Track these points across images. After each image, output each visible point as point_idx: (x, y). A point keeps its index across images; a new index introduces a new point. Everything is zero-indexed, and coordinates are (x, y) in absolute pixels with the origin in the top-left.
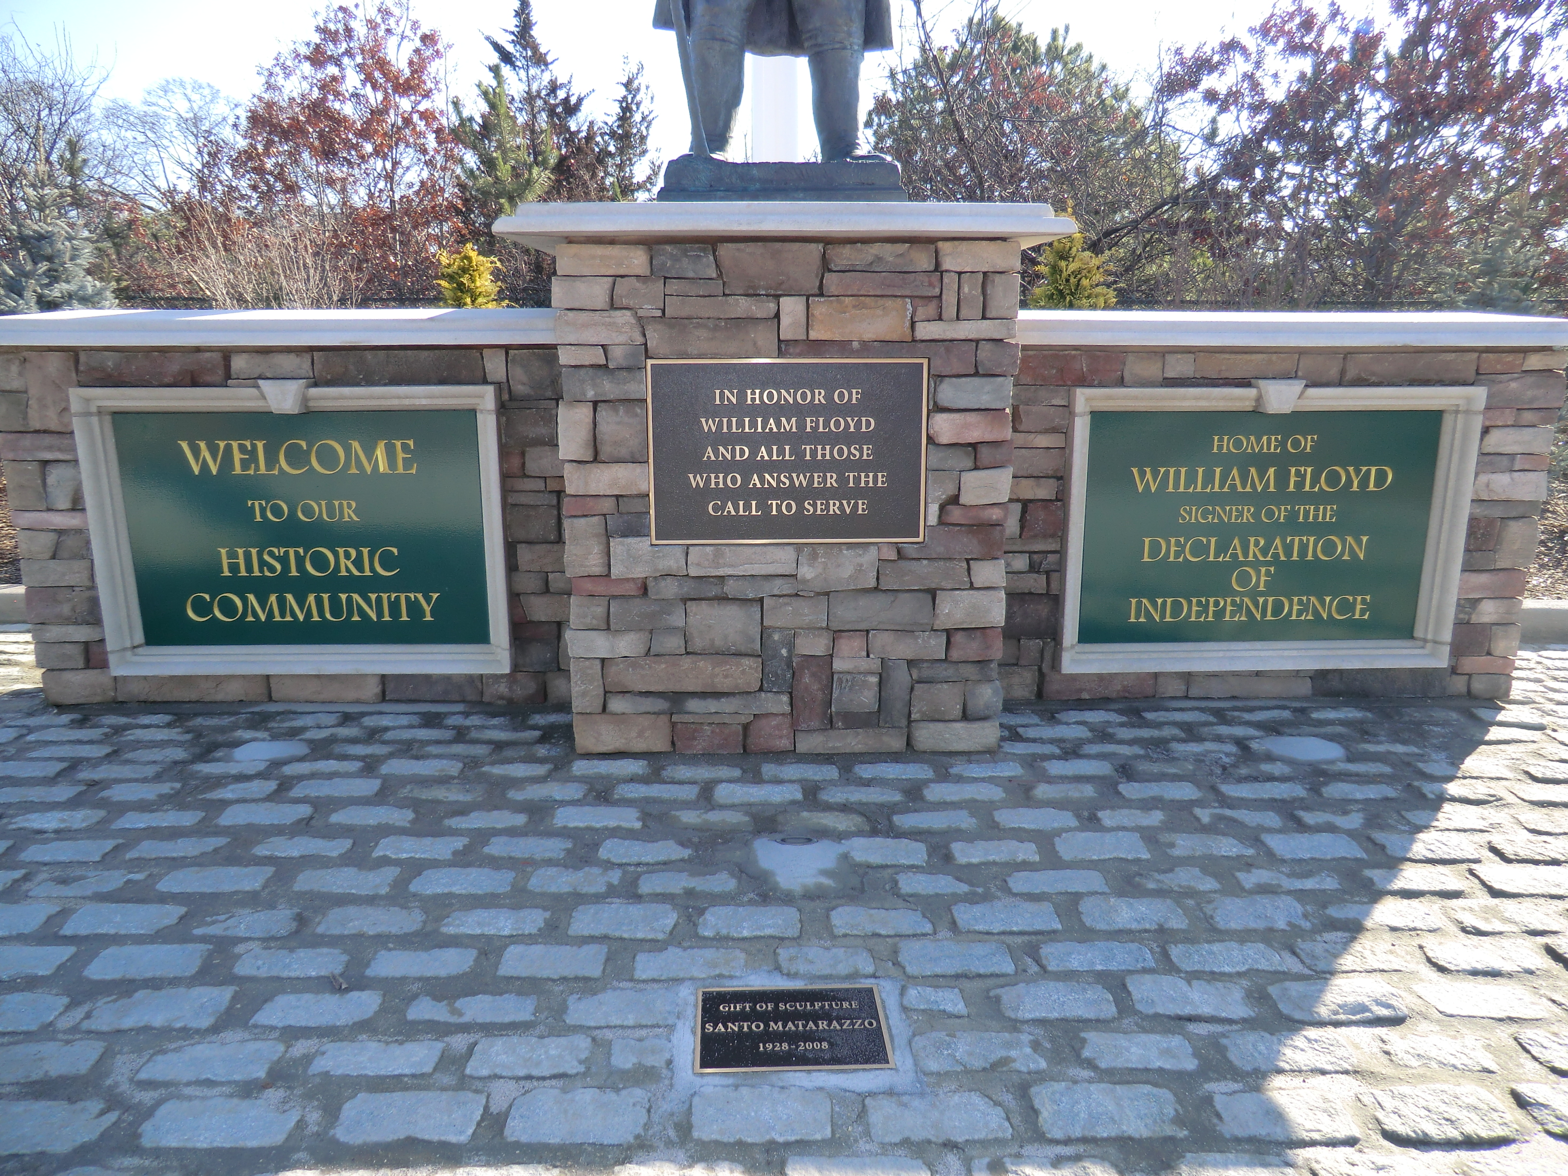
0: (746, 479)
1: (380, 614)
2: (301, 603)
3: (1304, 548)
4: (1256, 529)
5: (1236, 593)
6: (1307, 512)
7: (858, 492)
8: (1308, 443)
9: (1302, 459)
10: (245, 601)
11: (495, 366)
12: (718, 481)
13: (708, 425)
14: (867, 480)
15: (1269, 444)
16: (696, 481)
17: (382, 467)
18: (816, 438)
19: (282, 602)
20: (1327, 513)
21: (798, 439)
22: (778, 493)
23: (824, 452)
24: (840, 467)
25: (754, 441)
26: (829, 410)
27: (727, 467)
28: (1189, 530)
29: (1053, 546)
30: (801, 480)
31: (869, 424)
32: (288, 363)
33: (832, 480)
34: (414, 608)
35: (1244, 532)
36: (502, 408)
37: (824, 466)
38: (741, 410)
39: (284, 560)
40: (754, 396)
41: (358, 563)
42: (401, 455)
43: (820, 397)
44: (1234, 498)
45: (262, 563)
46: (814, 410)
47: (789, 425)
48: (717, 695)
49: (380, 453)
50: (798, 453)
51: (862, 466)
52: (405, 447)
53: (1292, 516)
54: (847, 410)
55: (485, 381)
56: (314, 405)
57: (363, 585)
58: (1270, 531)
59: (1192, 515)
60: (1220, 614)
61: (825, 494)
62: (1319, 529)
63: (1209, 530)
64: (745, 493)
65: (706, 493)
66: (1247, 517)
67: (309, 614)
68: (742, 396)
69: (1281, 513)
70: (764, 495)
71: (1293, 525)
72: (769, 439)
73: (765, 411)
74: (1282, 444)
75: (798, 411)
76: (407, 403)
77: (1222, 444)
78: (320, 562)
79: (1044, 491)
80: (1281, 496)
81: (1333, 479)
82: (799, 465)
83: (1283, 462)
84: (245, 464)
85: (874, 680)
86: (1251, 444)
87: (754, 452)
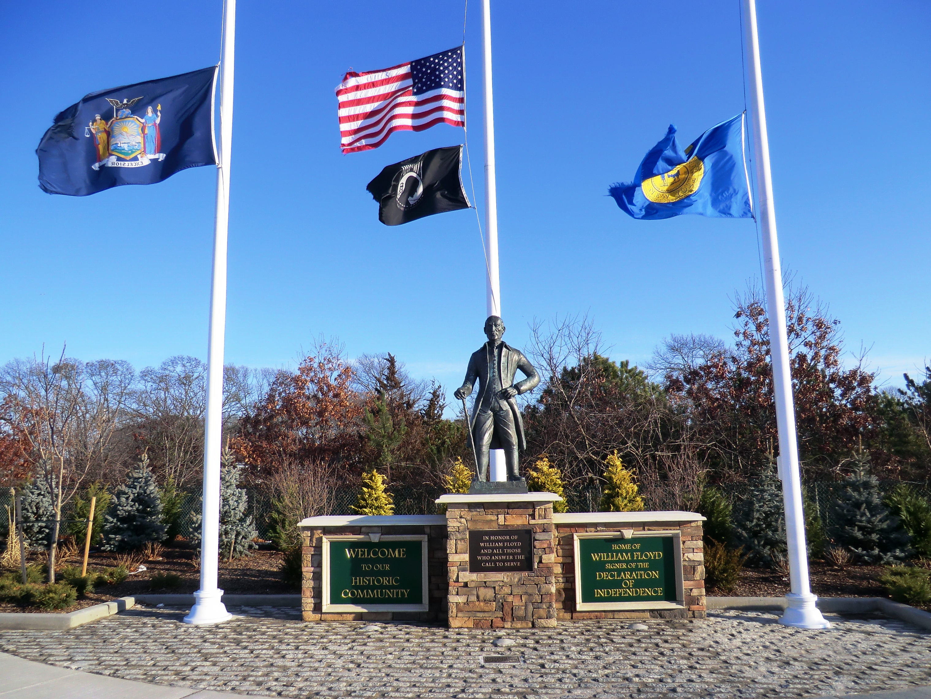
0: (491, 557)
1: (393, 595)
2: (372, 592)
3: (641, 575)
4: (627, 570)
5: (623, 588)
6: (641, 565)
7: (518, 560)
8: (638, 546)
9: (637, 550)
10: (358, 592)
11: (427, 530)
12: (484, 558)
13: (482, 544)
14: (519, 557)
15: (627, 547)
16: (479, 558)
17: (397, 556)
18: (507, 547)
19: (367, 592)
20: (646, 565)
21: (503, 548)
22: (499, 561)
23: (509, 551)
24: (513, 554)
25: (493, 549)
26: (510, 541)
27: (486, 555)
28: (609, 571)
29: (572, 575)
30: (504, 557)
31: (519, 544)
32: (376, 529)
33: (511, 557)
34: (403, 594)
35: (624, 570)
36: (429, 540)
37: (509, 554)
38: (490, 541)
39: (369, 581)
40: (492, 538)
41: (389, 582)
42: (402, 553)
43: (508, 538)
44: (619, 561)
45: (363, 581)
46: (506, 541)
47: (501, 544)
48: (484, 612)
49: (397, 552)
50: (503, 551)
51: (518, 554)
52: (403, 551)
53: (637, 566)
54: (514, 541)
55: (424, 534)
56: (381, 540)
57: (389, 587)
58: (631, 570)
59: (609, 566)
60: (620, 594)
61: (510, 561)
62: (645, 570)
63: (614, 570)
64: (491, 561)
65: (482, 561)
66: (625, 566)
67: (374, 596)
68: (490, 538)
69: (633, 565)
70: (495, 561)
71: (637, 569)
72: (496, 548)
73: (495, 541)
74: (631, 546)
75: (503, 541)
76: (405, 539)
77: (615, 547)
78: (378, 581)
79: (569, 560)
80: (633, 561)
81: (646, 556)
82: (503, 554)
83: (632, 551)
84: (362, 555)
85: (523, 608)
86: (623, 547)
87: (493, 551)
